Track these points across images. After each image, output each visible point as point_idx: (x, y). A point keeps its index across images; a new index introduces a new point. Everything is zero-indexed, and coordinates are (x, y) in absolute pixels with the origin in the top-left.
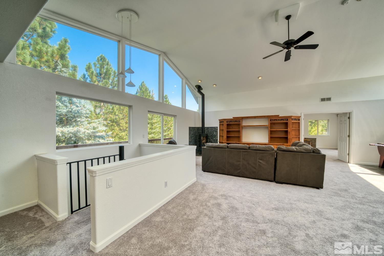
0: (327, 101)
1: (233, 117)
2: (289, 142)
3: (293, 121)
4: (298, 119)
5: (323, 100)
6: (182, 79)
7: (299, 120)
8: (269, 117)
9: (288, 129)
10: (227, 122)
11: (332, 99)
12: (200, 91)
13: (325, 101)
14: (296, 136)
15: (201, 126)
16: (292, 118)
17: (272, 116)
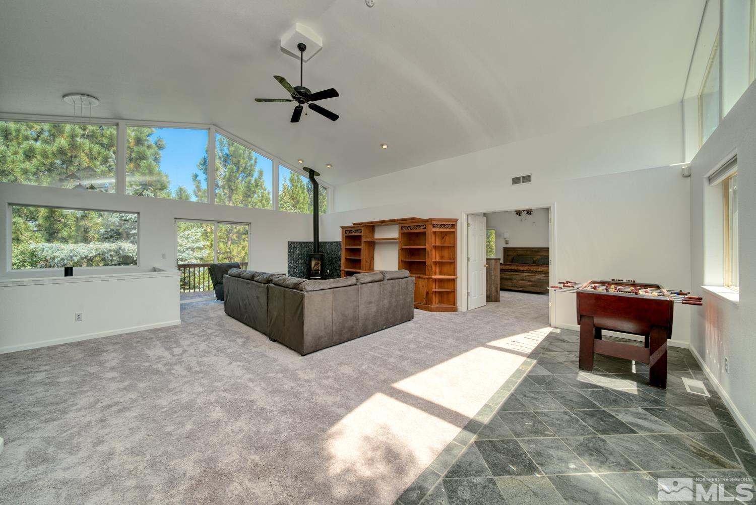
0: (523, 182)
1: (353, 224)
2: (427, 272)
3: (434, 230)
4: (452, 224)
5: (516, 181)
6: (273, 160)
7: (453, 226)
8: (401, 222)
9: (427, 245)
10: (346, 233)
11: (532, 178)
12: (313, 177)
13: (520, 183)
14: (450, 259)
15: (313, 241)
16: (433, 223)
17: (404, 220)
